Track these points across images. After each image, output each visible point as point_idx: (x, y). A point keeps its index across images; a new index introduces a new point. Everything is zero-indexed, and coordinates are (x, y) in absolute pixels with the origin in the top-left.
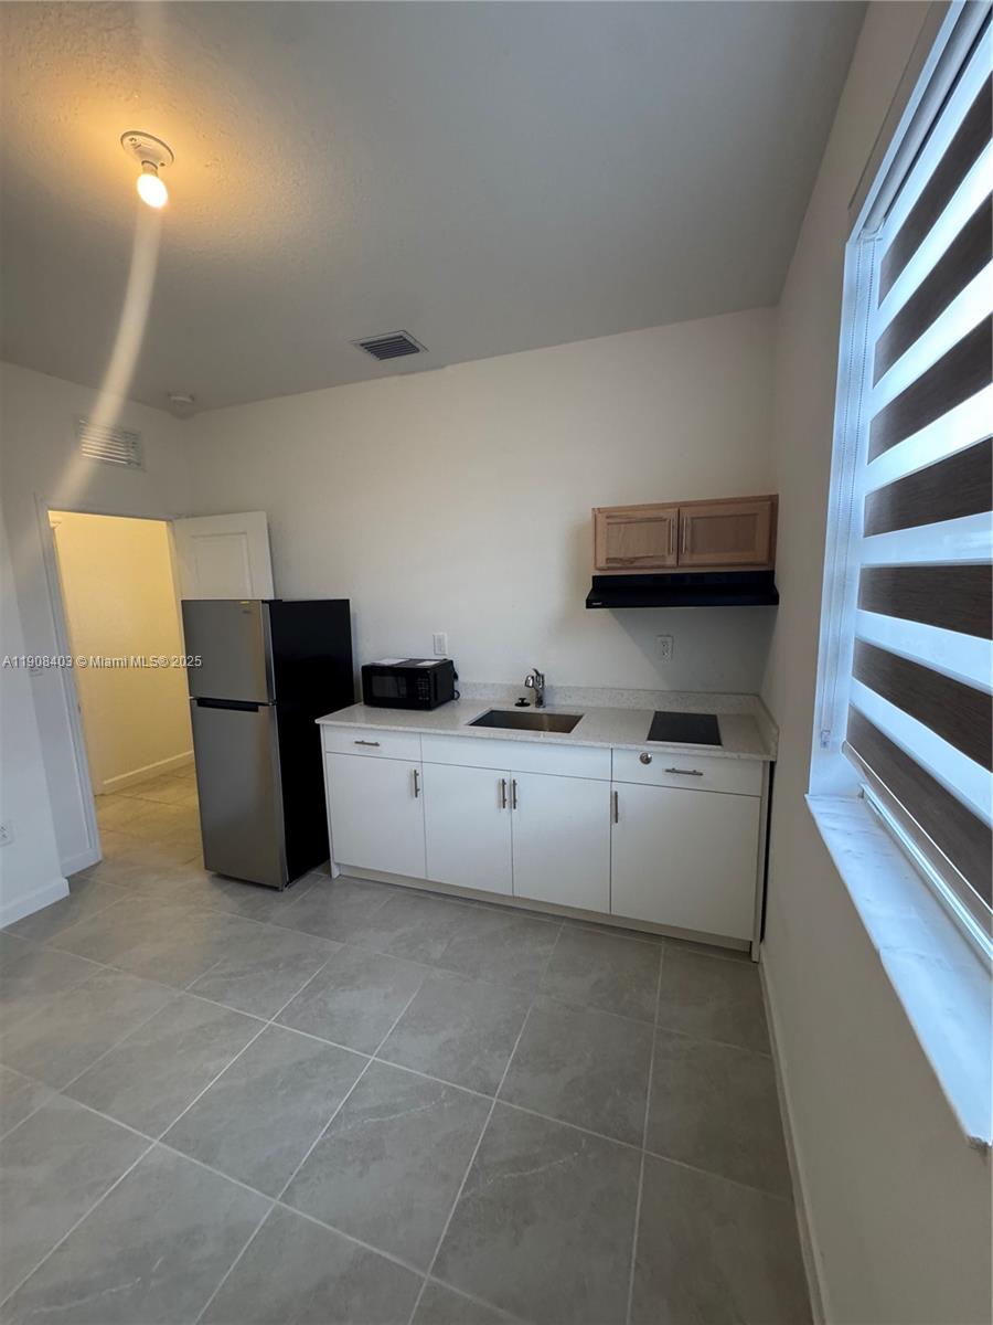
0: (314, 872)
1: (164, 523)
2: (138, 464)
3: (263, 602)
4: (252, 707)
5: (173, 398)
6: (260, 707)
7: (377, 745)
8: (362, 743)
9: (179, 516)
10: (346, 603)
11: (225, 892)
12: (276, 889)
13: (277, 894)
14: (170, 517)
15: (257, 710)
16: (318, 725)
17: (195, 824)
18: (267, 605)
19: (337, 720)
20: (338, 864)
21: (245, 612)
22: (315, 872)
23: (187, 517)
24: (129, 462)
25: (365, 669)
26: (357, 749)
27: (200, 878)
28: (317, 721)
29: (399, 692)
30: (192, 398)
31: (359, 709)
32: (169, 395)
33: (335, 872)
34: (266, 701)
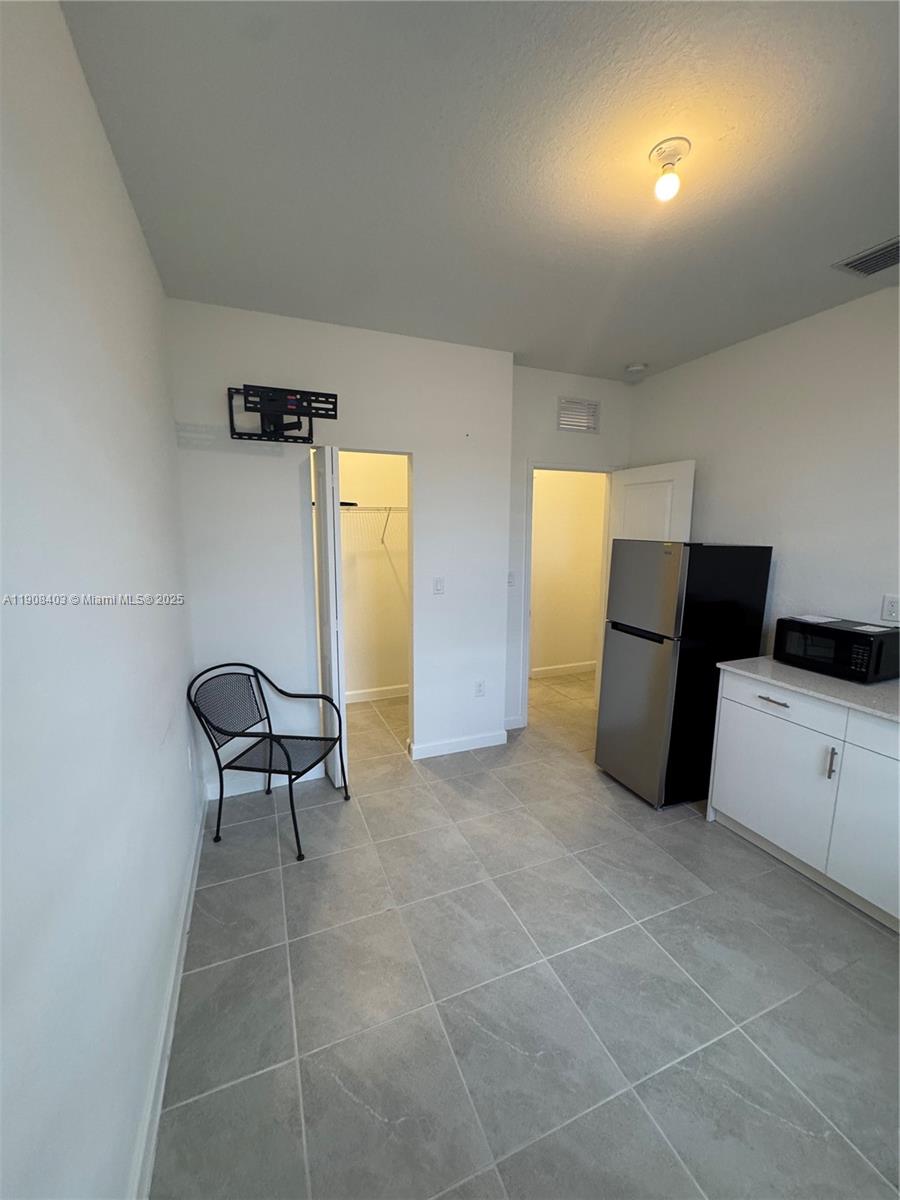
0: (687, 806)
1: (604, 475)
2: (594, 428)
3: (686, 544)
4: (658, 639)
5: (630, 369)
6: (665, 640)
7: (785, 705)
8: (767, 699)
9: (618, 468)
10: (769, 550)
11: (608, 788)
12: (651, 805)
13: (652, 811)
14: (610, 468)
15: (661, 642)
16: (719, 669)
17: (592, 722)
18: (688, 548)
19: (741, 669)
20: (716, 810)
21: (666, 553)
22: (690, 807)
23: (624, 469)
24: (588, 427)
25: (781, 622)
26: (759, 704)
27: (590, 769)
28: (718, 665)
29: (805, 650)
30: (646, 365)
31: (765, 663)
32: (628, 367)
33: (711, 816)
34: (672, 636)
